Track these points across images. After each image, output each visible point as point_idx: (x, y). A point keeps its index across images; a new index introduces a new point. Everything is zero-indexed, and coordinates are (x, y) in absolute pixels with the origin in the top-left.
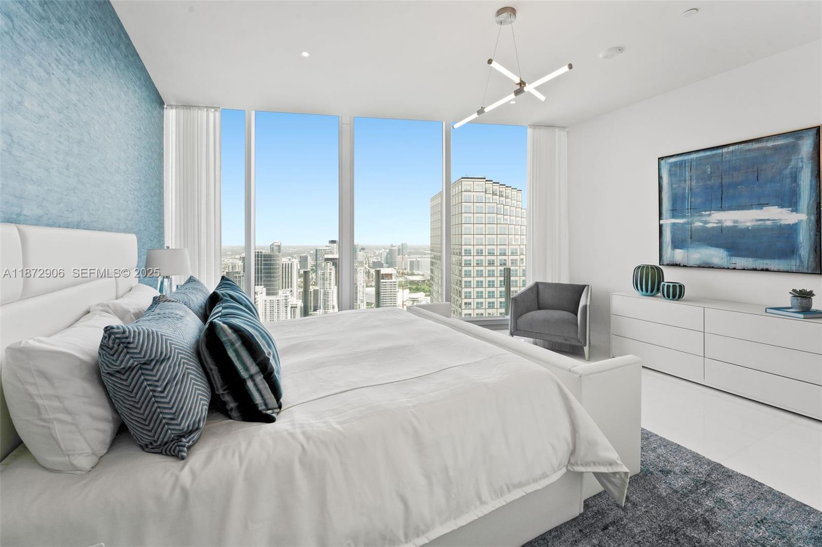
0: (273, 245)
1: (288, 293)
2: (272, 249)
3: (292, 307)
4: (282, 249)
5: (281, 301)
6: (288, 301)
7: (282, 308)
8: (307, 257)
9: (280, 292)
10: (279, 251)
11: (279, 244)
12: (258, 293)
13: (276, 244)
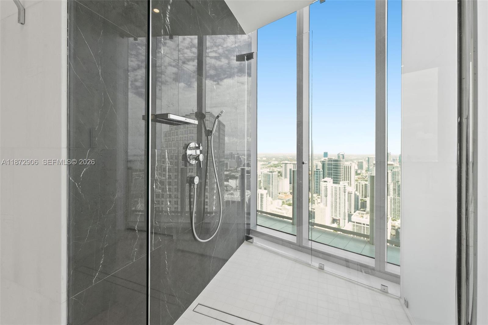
0: (339, 154)
1: (346, 184)
2: (339, 157)
3: (348, 193)
4: (345, 157)
5: (342, 188)
6: (346, 189)
7: (342, 193)
8: (363, 162)
9: (341, 183)
10: (343, 158)
11: (343, 154)
12: (328, 182)
13: (341, 154)
